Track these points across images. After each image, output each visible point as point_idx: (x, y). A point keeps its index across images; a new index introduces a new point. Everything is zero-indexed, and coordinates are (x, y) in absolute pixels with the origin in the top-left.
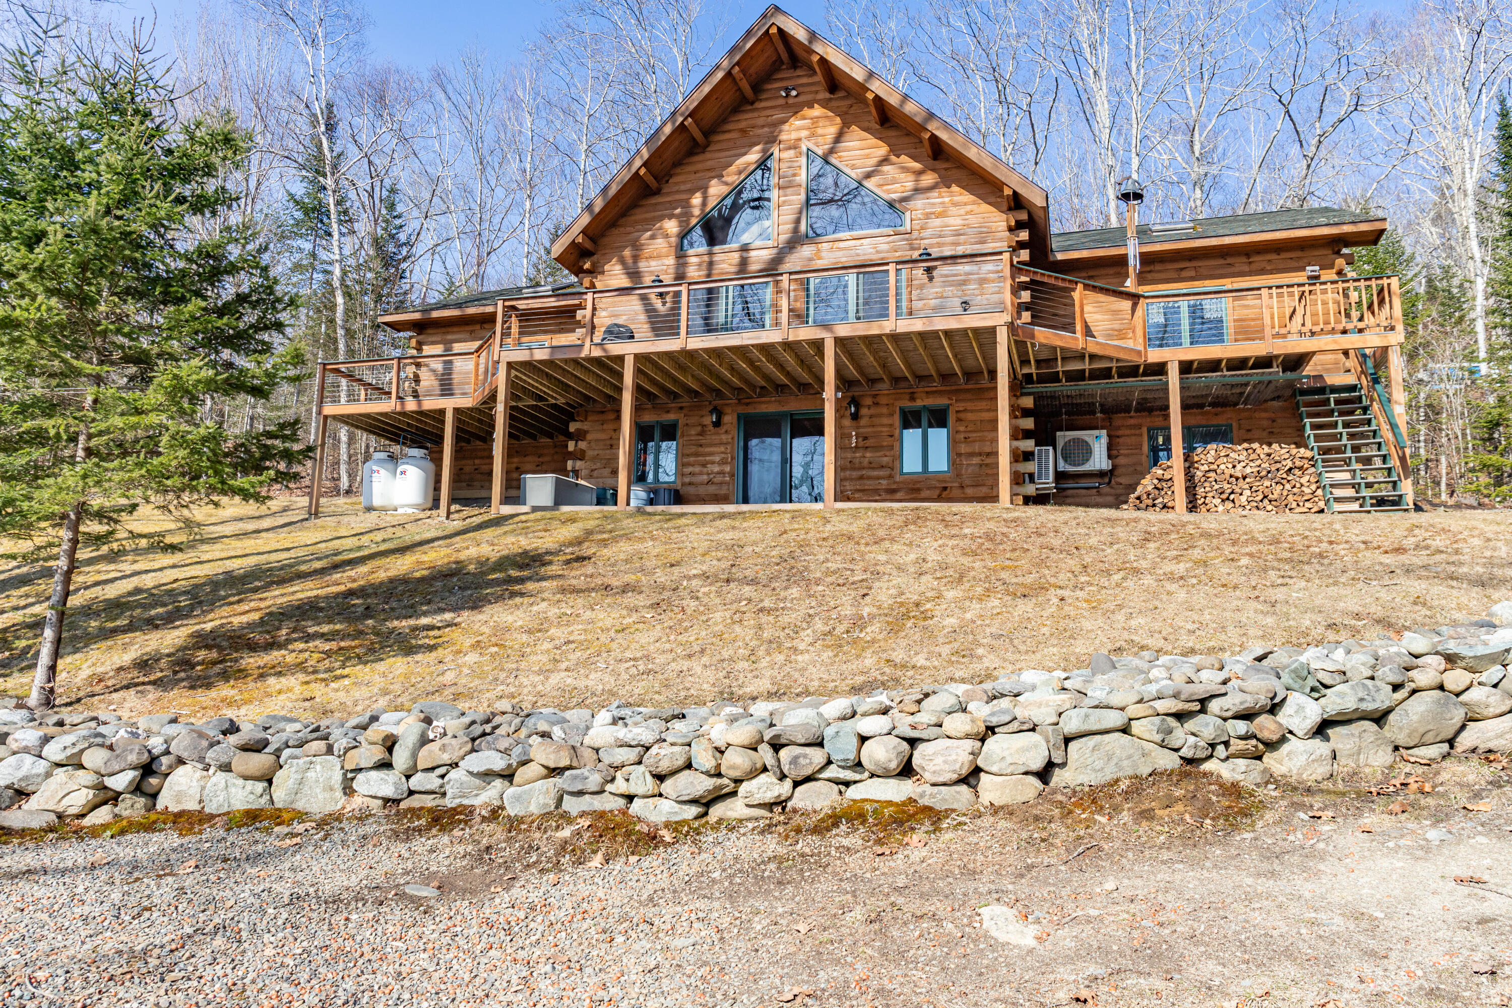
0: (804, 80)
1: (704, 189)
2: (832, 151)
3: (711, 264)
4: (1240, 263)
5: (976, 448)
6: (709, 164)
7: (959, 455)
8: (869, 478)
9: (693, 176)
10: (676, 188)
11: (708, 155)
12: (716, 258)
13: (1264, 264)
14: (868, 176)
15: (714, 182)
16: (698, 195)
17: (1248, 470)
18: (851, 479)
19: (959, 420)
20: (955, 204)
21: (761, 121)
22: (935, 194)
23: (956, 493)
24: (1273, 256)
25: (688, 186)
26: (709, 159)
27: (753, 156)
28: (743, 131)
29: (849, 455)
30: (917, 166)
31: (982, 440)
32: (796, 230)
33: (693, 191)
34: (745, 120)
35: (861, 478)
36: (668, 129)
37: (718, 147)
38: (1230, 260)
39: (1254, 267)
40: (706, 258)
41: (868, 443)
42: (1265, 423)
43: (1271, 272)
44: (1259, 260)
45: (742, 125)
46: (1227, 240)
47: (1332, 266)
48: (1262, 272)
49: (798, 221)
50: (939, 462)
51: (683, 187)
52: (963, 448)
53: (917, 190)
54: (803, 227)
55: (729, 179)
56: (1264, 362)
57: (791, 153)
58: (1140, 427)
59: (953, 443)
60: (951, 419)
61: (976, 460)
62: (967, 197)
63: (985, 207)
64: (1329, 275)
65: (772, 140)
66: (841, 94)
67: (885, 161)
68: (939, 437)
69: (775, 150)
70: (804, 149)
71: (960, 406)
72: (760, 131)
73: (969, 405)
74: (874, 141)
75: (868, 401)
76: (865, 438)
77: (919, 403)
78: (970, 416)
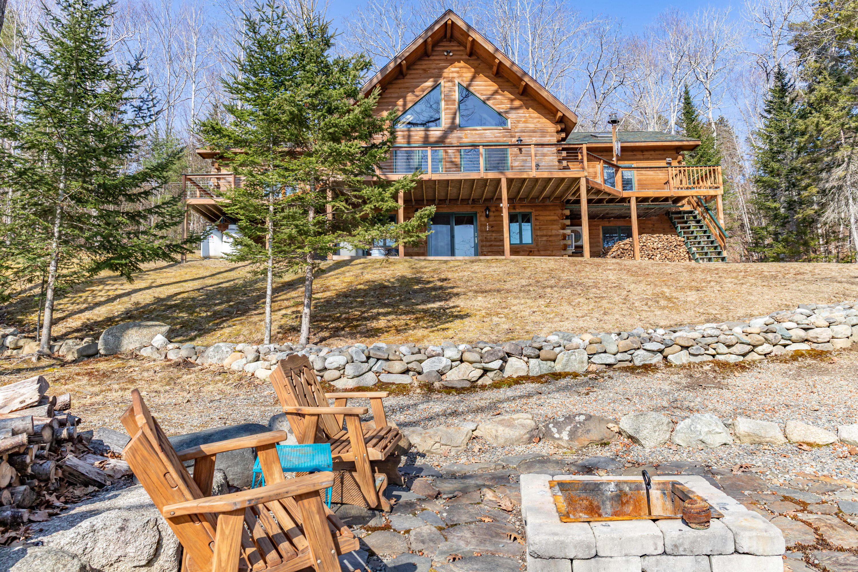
0: (456, 48)
1: (404, 98)
2: (469, 85)
3: (409, 136)
4: (639, 155)
5: (545, 232)
6: (408, 85)
7: (537, 236)
8: (495, 246)
9: (398, 90)
10: (389, 96)
11: (406, 80)
12: (412, 133)
13: (649, 156)
14: (488, 99)
15: (410, 94)
16: (401, 100)
17: (659, 246)
18: (486, 246)
19: (536, 219)
20: (531, 117)
21: (433, 66)
22: (521, 111)
23: (536, 253)
24: (653, 153)
25: (396, 95)
26: (407, 81)
27: (429, 83)
28: (424, 70)
29: (485, 234)
30: (512, 97)
31: (547, 229)
32: (453, 123)
33: (398, 98)
34: (425, 64)
35: (491, 246)
36: (392, 65)
37: (412, 76)
38: (635, 153)
39: (645, 157)
40: (406, 133)
41: (494, 229)
42: (651, 226)
43: (652, 160)
44: (647, 154)
45: (424, 67)
46: (637, 144)
47: (676, 159)
48: (648, 159)
49: (454, 118)
50: (527, 239)
51: (393, 95)
52: (539, 233)
53: (511, 109)
54: (457, 121)
55: (417, 93)
56: (666, 199)
57: (450, 84)
58: (599, 225)
59: (533, 230)
60: (533, 219)
61: (545, 238)
62: (536, 115)
63: (544, 120)
64: (675, 163)
65: (439, 76)
66: (475, 57)
67: (496, 92)
68: (527, 228)
69: (442, 81)
70: (457, 82)
71: (537, 213)
72: (433, 71)
73: (541, 213)
74: (491, 83)
75: (493, 209)
76: (492, 227)
77: (518, 211)
78: (541, 218)
